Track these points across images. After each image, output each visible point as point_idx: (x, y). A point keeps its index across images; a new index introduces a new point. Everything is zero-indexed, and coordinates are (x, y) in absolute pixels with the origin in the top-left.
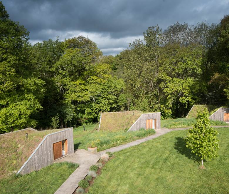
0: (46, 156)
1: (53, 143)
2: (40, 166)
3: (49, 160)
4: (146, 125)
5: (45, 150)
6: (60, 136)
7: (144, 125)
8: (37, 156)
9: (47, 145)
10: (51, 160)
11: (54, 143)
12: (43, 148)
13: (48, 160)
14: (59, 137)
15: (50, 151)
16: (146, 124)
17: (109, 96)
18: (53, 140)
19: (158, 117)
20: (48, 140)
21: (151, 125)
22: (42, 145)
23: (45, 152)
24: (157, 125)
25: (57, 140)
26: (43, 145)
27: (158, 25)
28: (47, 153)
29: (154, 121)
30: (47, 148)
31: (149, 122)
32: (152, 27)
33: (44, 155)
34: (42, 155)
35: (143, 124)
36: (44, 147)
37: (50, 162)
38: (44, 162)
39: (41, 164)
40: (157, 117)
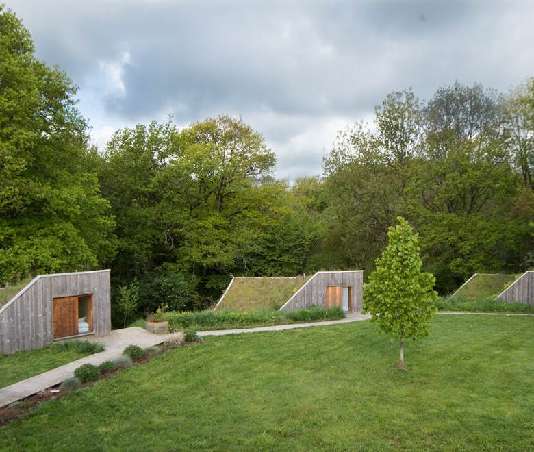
0: (34, 325)
1: (53, 296)
2: (16, 344)
3: (41, 335)
4: (325, 301)
5: (32, 310)
6: (74, 284)
7: (320, 298)
8: (9, 319)
9: (36, 299)
10: (46, 335)
11: (57, 296)
12: (25, 303)
13: (39, 334)
14: (70, 285)
15: (45, 314)
16: (326, 297)
17: (285, 258)
18: (53, 290)
19: (356, 282)
20: (39, 288)
21: (338, 301)
22: (24, 295)
23: (32, 314)
24: (355, 300)
25: (63, 291)
26: (27, 296)
27: (411, 88)
28: (37, 318)
29: (346, 290)
30: (37, 306)
31: (334, 293)
32: (397, 93)
33: (28, 320)
34: (22, 320)
35: (318, 296)
36: (28, 300)
37: (43, 339)
38: (26, 338)
39: (18, 341)
40: (353, 281)
